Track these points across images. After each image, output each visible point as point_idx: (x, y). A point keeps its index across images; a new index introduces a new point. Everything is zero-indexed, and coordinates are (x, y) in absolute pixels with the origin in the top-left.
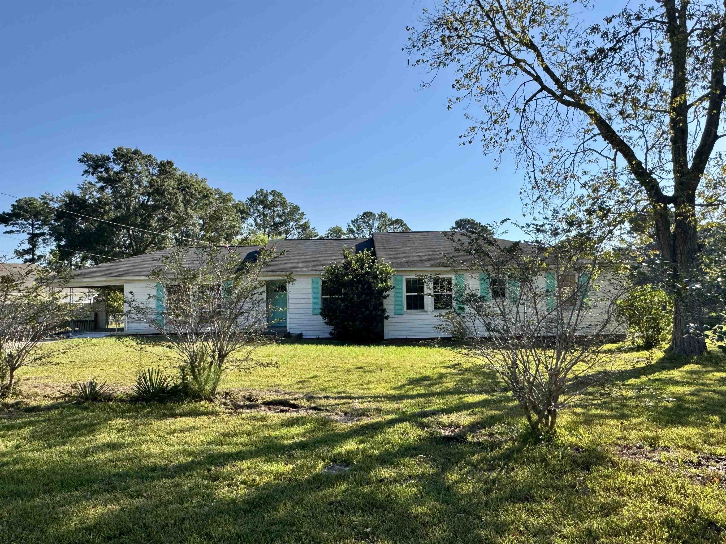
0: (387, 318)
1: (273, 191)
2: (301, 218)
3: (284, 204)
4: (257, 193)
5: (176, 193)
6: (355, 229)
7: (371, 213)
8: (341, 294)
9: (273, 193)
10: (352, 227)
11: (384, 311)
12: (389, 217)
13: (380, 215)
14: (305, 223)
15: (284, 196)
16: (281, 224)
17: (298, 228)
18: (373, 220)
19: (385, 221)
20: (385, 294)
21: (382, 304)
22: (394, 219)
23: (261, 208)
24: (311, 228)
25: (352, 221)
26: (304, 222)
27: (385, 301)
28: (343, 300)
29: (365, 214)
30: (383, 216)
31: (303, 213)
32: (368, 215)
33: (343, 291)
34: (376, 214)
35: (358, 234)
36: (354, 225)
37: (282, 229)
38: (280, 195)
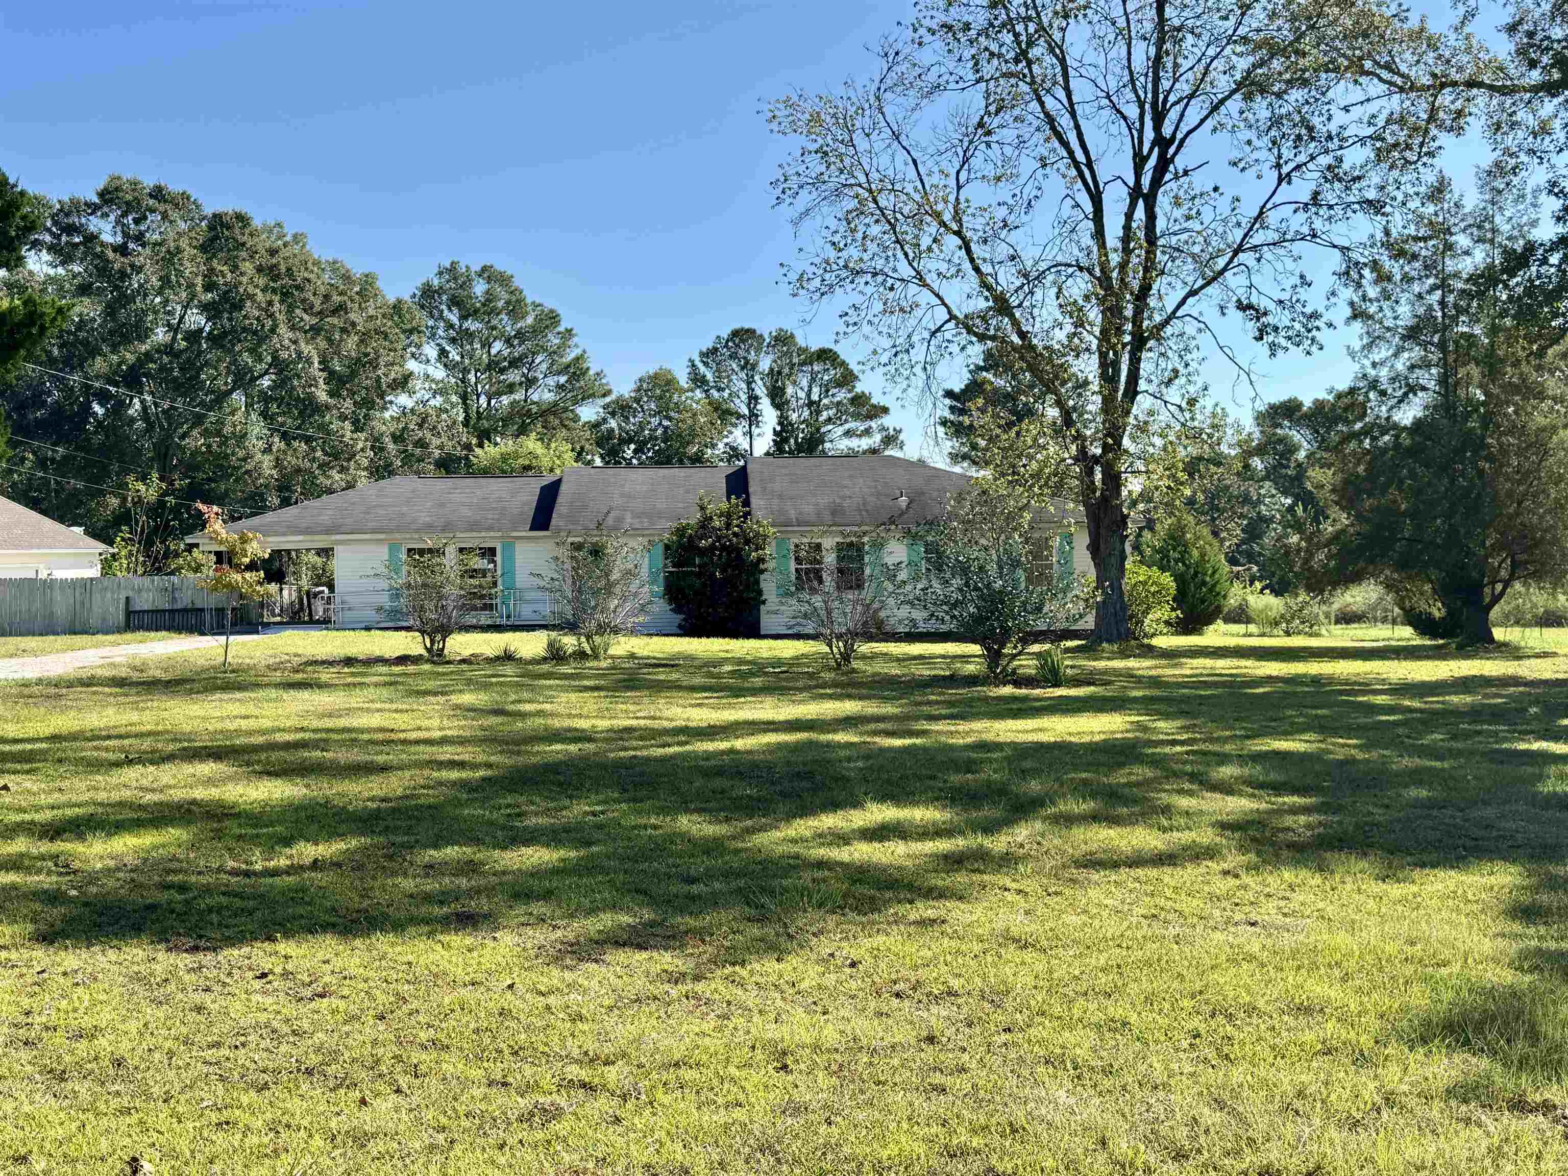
0: (764, 602)
1: (484, 269)
2: (563, 346)
3: (516, 308)
4: (440, 273)
5: (270, 303)
6: (709, 376)
7: (751, 332)
8: (694, 565)
9: (486, 272)
10: (702, 369)
11: (760, 592)
12: (801, 341)
13: (776, 339)
14: (577, 359)
15: (517, 283)
16: (515, 363)
17: (559, 373)
18: (758, 350)
19: (789, 354)
20: (762, 566)
21: (757, 582)
22: (814, 348)
23: (453, 317)
24: (591, 372)
25: (703, 355)
26: (572, 356)
27: (762, 577)
28: (699, 575)
29: (735, 333)
30: (783, 339)
31: (569, 331)
32: (742, 336)
33: (697, 561)
34: (766, 336)
35: (720, 390)
36: (706, 364)
37: (514, 376)
38: (504, 280)
